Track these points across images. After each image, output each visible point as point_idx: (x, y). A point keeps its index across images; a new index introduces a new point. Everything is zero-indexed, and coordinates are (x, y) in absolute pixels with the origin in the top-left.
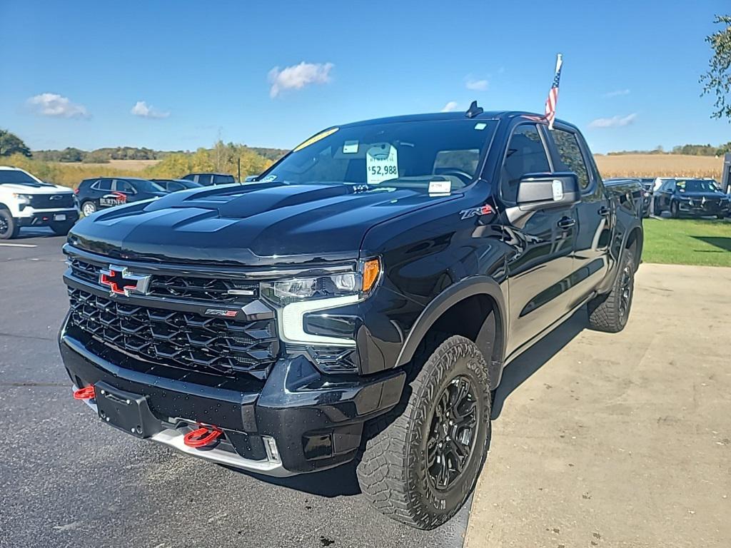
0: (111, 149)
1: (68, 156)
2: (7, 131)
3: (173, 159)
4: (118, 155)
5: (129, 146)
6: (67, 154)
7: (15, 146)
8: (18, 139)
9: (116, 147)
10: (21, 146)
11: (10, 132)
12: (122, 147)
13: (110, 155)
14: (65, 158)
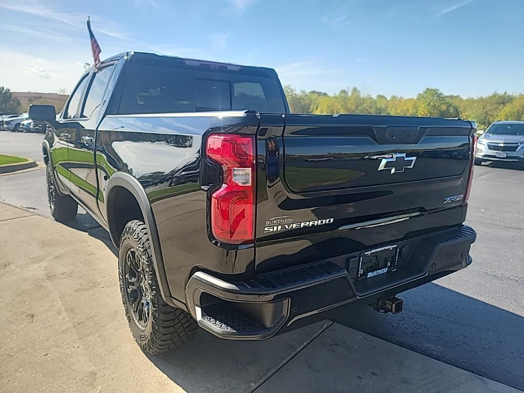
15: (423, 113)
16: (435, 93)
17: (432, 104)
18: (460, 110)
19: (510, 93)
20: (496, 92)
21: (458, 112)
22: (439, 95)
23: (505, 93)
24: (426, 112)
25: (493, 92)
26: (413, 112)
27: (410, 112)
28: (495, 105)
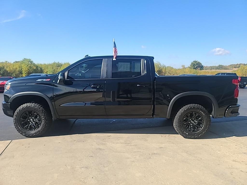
0: (235, 65)
1: (219, 68)
2: (197, 61)
3: (243, 68)
4: (237, 66)
5: (241, 63)
6: (219, 67)
7: (199, 65)
8: (200, 63)
9: (237, 64)
10: (201, 65)
11: (198, 61)
12: (239, 64)
13: (234, 67)
14: (218, 68)
15: (25, 70)
16: (29, 61)
17: (29, 65)
18: (43, 69)
19: (60, 62)
20: (55, 62)
21: (42, 70)
22: (31, 62)
23: (58, 62)
24: (27, 69)
25: (54, 62)
26: (20, 69)
27: (18, 69)
28: (56, 67)
